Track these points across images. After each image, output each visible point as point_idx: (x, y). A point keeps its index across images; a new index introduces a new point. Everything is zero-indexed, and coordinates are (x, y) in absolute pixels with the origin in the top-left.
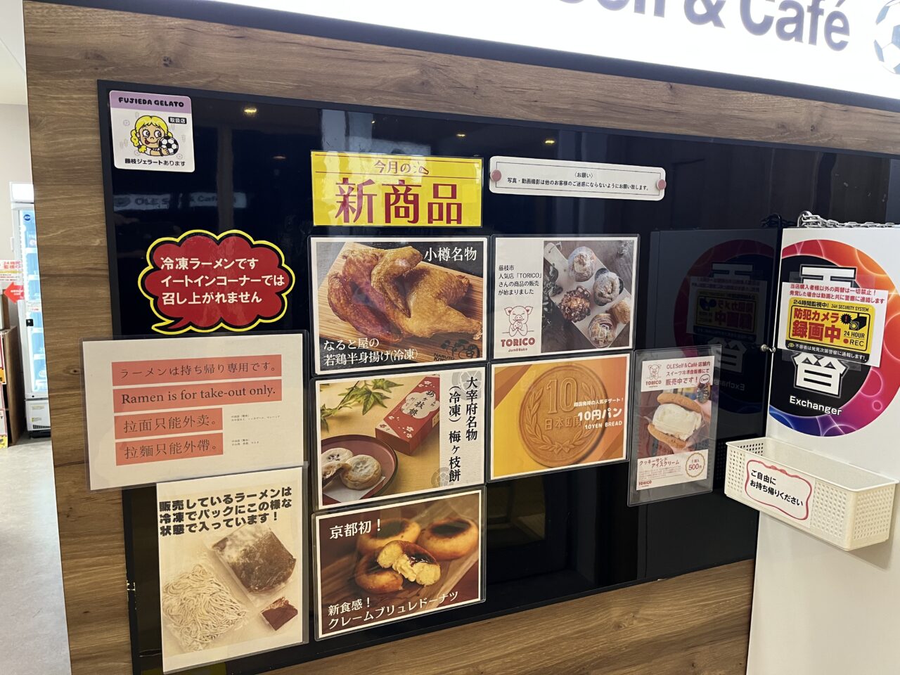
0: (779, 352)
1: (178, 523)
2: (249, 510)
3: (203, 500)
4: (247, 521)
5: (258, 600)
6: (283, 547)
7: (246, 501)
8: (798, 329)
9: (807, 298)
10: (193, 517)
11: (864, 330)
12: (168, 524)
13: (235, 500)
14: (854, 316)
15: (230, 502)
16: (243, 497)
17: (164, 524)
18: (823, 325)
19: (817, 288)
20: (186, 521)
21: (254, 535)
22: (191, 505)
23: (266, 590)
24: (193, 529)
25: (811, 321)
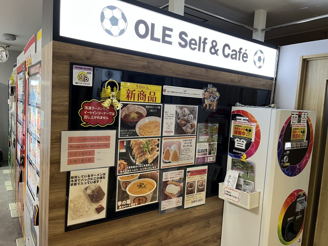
0: (231, 138)
1: (75, 182)
2: (94, 179)
3: (82, 176)
4: (93, 182)
5: (95, 205)
6: (102, 190)
7: (94, 177)
8: (235, 132)
9: (237, 124)
10: (79, 181)
11: (250, 133)
12: (73, 183)
13: (91, 176)
14: (248, 129)
15: (89, 177)
16: (93, 176)
17: (72, 183)
18: (241, 131)
19: (240, 122)
20: (78, 182)
21: (95, 186)
22: (79, 177)
23: (97, 202)
24: (79, 184)
25: (239, 130)
